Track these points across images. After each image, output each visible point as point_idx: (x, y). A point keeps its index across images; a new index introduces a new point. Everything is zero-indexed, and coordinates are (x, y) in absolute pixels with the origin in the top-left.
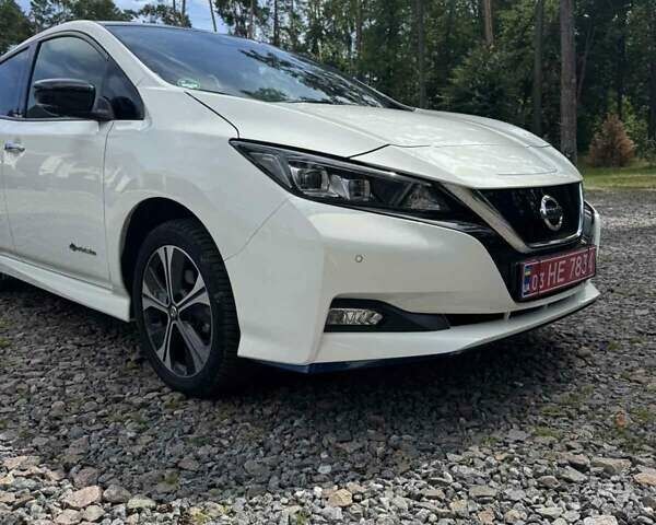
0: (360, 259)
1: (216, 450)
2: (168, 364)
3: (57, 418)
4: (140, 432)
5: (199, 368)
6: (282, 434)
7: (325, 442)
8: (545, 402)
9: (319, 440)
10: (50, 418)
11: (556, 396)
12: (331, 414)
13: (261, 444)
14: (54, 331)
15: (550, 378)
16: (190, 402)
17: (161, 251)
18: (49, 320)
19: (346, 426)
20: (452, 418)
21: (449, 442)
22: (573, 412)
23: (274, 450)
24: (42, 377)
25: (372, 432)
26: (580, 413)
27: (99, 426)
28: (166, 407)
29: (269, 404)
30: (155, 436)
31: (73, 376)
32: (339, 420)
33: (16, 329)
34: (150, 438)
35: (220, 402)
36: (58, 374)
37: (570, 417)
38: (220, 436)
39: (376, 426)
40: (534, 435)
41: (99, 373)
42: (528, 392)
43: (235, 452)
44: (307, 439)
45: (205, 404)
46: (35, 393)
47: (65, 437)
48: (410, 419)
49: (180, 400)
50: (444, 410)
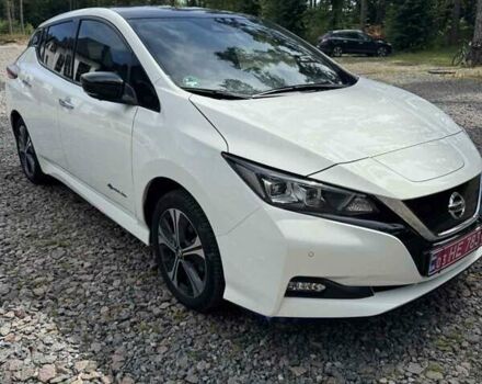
0: (311, 254)
1: (208, 366)
2: (175, 283)
3: (105, 324)
4: (159, 341)
5: (196, 294)
6: (252, 353)
7: (281, 364)
8: (437, 334)
9: (277, 361)
10: (100, 324)
11: (446, 328)
12: (286, 336)
13: (238, 362)
14: (97, 231)
15: (443, 309)
16: (191, 314)
17: (171, 211)
18: (93, 218)
19: (295, 349)
20: (370, 346)
21: (366, 373)
22: (456, 347)
23: (247, 369)
24: (92, 281)
25: (313, 356)
26: (462, 348)
27: (133, 334)
28: (175, 318)
29: (243, 322)
30: (169, 346)
31: (112, 281)
32: (291, 342)
33: (71, 227)
34: (166, 349)
35: (210, 316)
36: (103, 278)
37: (454, 351)
38: (210, 350)
39: (317, 351)
40: (427, 369)
41: (129, 280)
42: (426, 323)
43: (221, 368)
44: (269, 359)
45: (200, 317)
46: (89, 297)
47: (111, 343)
48: (340, 346)
49: (184, 312)
50: (365, 338)
